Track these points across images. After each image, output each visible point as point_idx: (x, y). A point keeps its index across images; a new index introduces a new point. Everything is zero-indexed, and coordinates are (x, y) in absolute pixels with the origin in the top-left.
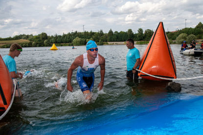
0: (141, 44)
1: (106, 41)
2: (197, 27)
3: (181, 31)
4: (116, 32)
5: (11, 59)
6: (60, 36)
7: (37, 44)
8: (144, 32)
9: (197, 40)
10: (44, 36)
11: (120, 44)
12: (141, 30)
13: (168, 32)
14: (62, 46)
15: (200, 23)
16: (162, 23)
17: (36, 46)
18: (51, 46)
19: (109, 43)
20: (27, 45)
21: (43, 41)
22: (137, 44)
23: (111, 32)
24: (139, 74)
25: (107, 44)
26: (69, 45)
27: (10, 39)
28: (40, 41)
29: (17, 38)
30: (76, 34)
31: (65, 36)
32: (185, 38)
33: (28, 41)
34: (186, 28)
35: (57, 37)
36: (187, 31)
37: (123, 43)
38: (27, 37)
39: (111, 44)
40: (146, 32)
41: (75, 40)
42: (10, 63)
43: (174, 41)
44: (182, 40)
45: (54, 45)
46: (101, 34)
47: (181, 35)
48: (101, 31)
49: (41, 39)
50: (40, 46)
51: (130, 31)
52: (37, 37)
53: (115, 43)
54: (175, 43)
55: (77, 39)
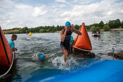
2: (100, 23)
3: (92, 25)
4: (61, 26)
5: (12, 42)
6: (34, 28)
9: (101, 30)
10: (26, 29)
13: (86, 26)
14: (34, 33)
15: (102, 21)
16: (84, 23)
17: (22, 33)
18: (29, 33)
19: (57, 31)
20: (18, 33)
21: (25, 31)
23: (58, 26)
24: (73, 48)
25: (56, 32)
26: (38, 33)
27: (10, 30)
29: (13, 29)
30: (41, 27)
31: (36, 28)
32: (94, 28)
33: (18, 31)
34: (95, 24)
35: (32, 29)
36: (96, 25)
38: (18, 29)
39: (58, 32)
40: (75, 26)
41: (41, 30)
42: (12, 43)
43: (89, 30)
44: (93, 29)
46: (53, 27)
47: (93, 27)
48: (53, 26)
50: (24, 33)
52: (23, 29)
54: (89, 31)
55: (42, 30)
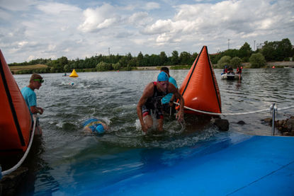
0: (176, 69)
1: (135, 66)
2: (243, 48)
3: (223, 53)
4: (147, 55)
6: (82, 61)
7: (56, 69)
8: (179, 55)
9: (243, 64)
10: (64, 61)
11: (151, 70)
12: (175, 53)
14: (84, 71)
15: (246, 44)
16: (206, 47)
17: (54, 72)
18: (71, 71)
19: (138, 68)
20: (45, 71)
21: (63, 66)
22: (172, 69)
23: (140, 55)
25: (137, 69)
26: (92, 71)
27: (25, 64)
28: (59, 66)
29: (34, 62)
30: (100, 58)
31: (87, 60)
32: (228, 61)
33: (45, 66)
34: (229, 50)
35: (79, 61)
36: (231, 53)
37: (155, 67)
38: (45, 61)
39: (140, 70)
40: (182, 54)
41: (99, 65)
42: (31, 96)
43: (215, 65)
44: (225, 64)
45: (74, 70)
46: (129, 57)
47: (224, 58)
48: (130, 54)
49: (60, 64)
50: (59, 72)
51: (163, 54)
52: (57, 62)
53: (145, 68)
54: (216, 67)
55: (102, 64)
